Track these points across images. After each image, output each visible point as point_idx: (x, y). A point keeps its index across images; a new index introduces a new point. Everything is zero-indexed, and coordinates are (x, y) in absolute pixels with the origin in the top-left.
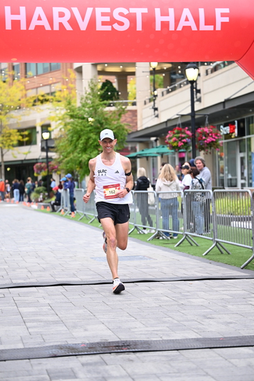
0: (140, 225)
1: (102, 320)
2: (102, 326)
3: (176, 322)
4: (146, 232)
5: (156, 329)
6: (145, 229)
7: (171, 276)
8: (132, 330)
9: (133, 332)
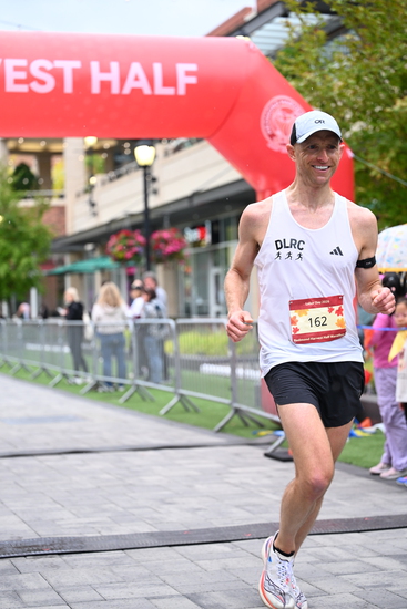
0: (70, 371)
1: (13, 509)
2: (13, 518)
3: (121, 510)
4: (79, 381)
5: (92, 520)
6: (77, 376)
7: (114, 444)
8: (58, 523)
9: (59, 525)
